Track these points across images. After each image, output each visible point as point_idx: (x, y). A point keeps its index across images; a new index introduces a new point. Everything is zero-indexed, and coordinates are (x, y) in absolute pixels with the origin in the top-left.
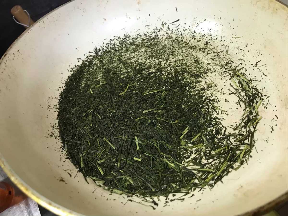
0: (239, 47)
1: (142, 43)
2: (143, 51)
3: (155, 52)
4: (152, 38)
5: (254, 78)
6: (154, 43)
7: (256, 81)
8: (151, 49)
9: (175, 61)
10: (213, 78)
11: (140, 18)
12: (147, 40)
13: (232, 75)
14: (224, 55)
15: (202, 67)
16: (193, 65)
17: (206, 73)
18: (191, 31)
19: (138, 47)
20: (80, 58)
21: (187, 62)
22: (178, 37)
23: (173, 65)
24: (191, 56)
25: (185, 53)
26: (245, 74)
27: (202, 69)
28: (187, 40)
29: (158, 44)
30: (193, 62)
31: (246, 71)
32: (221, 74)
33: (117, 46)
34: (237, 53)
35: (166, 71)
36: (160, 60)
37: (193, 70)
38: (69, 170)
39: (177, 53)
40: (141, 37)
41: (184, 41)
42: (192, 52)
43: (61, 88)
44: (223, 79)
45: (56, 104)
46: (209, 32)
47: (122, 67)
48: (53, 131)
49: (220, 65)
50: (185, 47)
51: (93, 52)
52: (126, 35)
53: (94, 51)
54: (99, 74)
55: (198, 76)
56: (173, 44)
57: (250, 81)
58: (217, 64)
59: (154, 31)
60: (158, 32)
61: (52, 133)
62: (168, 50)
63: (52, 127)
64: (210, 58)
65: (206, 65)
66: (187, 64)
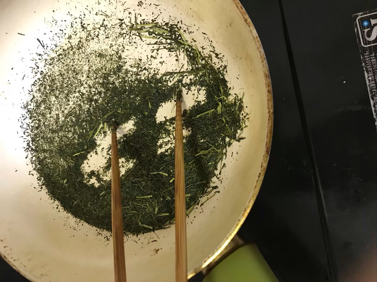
0: (110, 1)
1: (43, 95)
2: (55, 101)
3: (63, 89)
4: (41, 79)
5: (154, 15)
6: (50, 81)
7: (157, 17)
8: (56, 90)
9: (88, 77)
10: (130, 55)
11: (9, 81)
12: (42, 86)
13: (137, 34)
14: (109, 22)
15: (110, 55)
16: (102, 62)
17: (120, 57)
18: (57, 34)
19: (45, 101)
20: (30, 172)
21: (96, 65)
22: (56, 52)
23: (91, 82)
24: (91, 56)
25: (83, 59)
26: (144, 20)
27: (114, 57)
28: (66, 44)
29: (54, 78)
30: (99, 59)
31: (141, 16)
32: (130, 43)
33: (32, 123)
34: (115, 8)
35: (95, 95)
36: (77, 90)
37: (109, 67)
38: (150, 240)
39: (79, 67)
40: (35, 91)
41: (66, 48)
42: (87, 51)
43: (58, 207)
44: (137, 47)
45: (74, 219)
46: (71, 16)
47: (63, 135)
48: (103, 235)
49: (119, 36)
50: (74, 53)
51: (28, 154)
52: (23, 107)
53: (27, 152)
54: (60, 161)
55: (119, 68)
56: (63, 63)
57: (155, 22)
58: (116, 37)
59: (34, 73)
60: (38, 69)
61: (105, 238)
62: (68, 73)
63: (99, 235)
64: (105, 38)
65: (110, 50)
66: (99, 68)
